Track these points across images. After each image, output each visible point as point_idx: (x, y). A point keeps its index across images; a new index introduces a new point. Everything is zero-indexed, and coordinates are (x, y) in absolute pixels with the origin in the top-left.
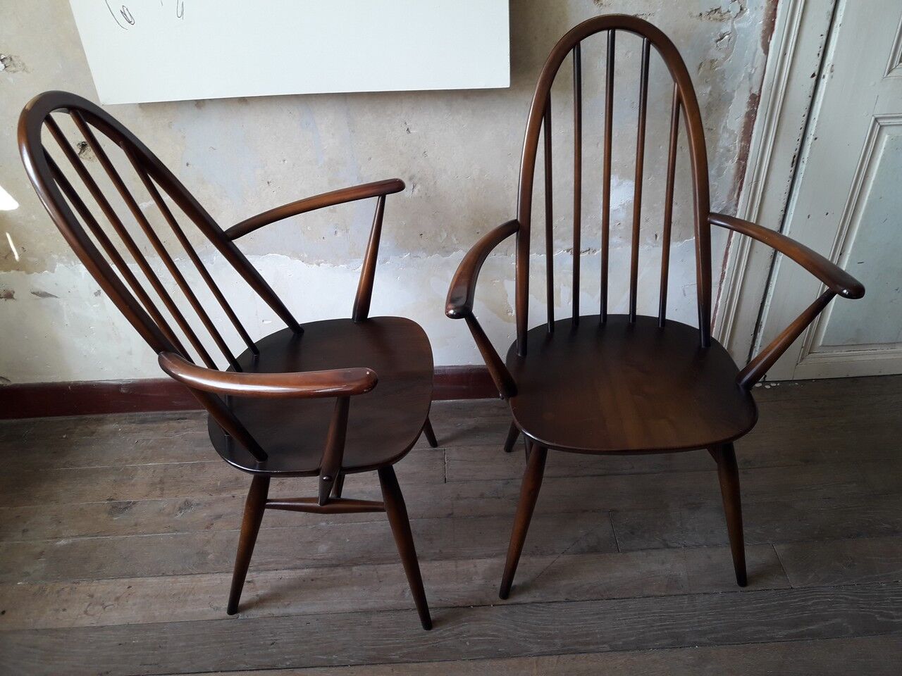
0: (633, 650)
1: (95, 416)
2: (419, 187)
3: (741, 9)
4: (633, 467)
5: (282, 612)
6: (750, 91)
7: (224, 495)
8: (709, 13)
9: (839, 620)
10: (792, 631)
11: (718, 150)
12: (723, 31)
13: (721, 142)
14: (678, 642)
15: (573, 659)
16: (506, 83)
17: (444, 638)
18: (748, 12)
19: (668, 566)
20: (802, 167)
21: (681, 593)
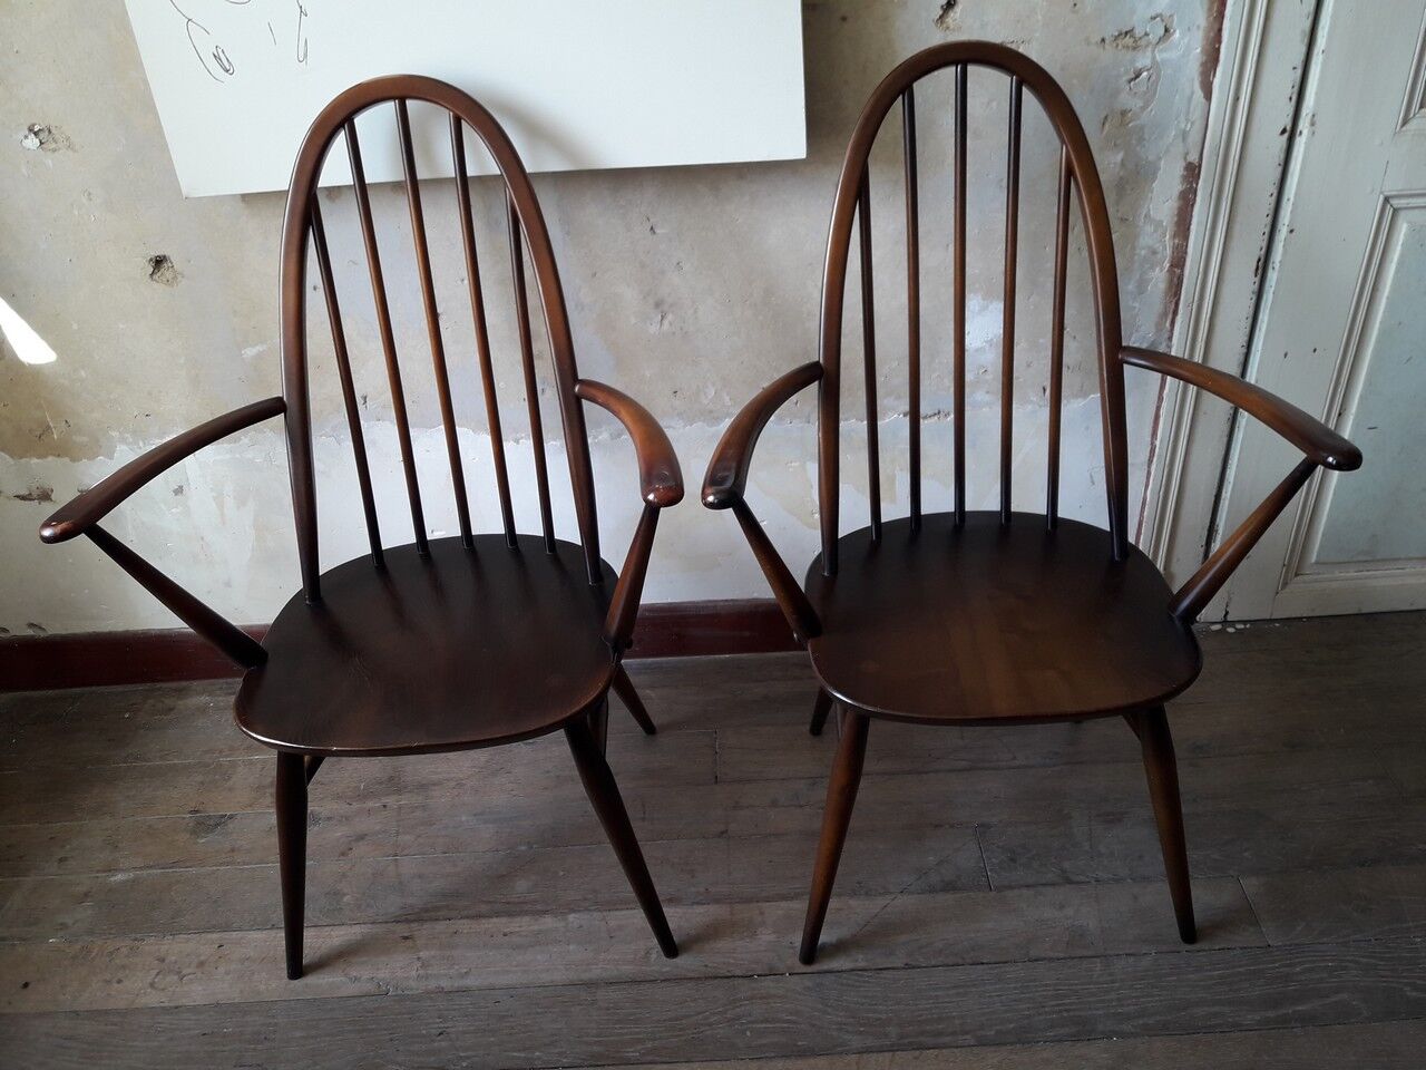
0: (1012, 1044)
1: (174, 685)
2: (670, 317)
3: (1166, 30)
4: (1014, 758)
5: (456, 985)
6: (1185, 158)
7: (370, 804)
8: (1116, 38)
9: (1345, 996)
10: (1271, 1014)
11: (1138, 251)
12: (1139, 65)
13: (1141, 238)
14: (1083, 1031)
15: (916, 1058)
16: (799, 151)
17: (710, 1025)
18: (1177, 35)
19: (1070, 911)
20: (1272, 276)
21: (1090, 953)
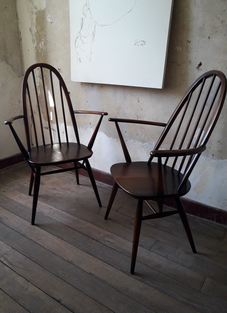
9: (208, 309)
15: (107, 265)
19: (161, 262)
21: (158, 270)
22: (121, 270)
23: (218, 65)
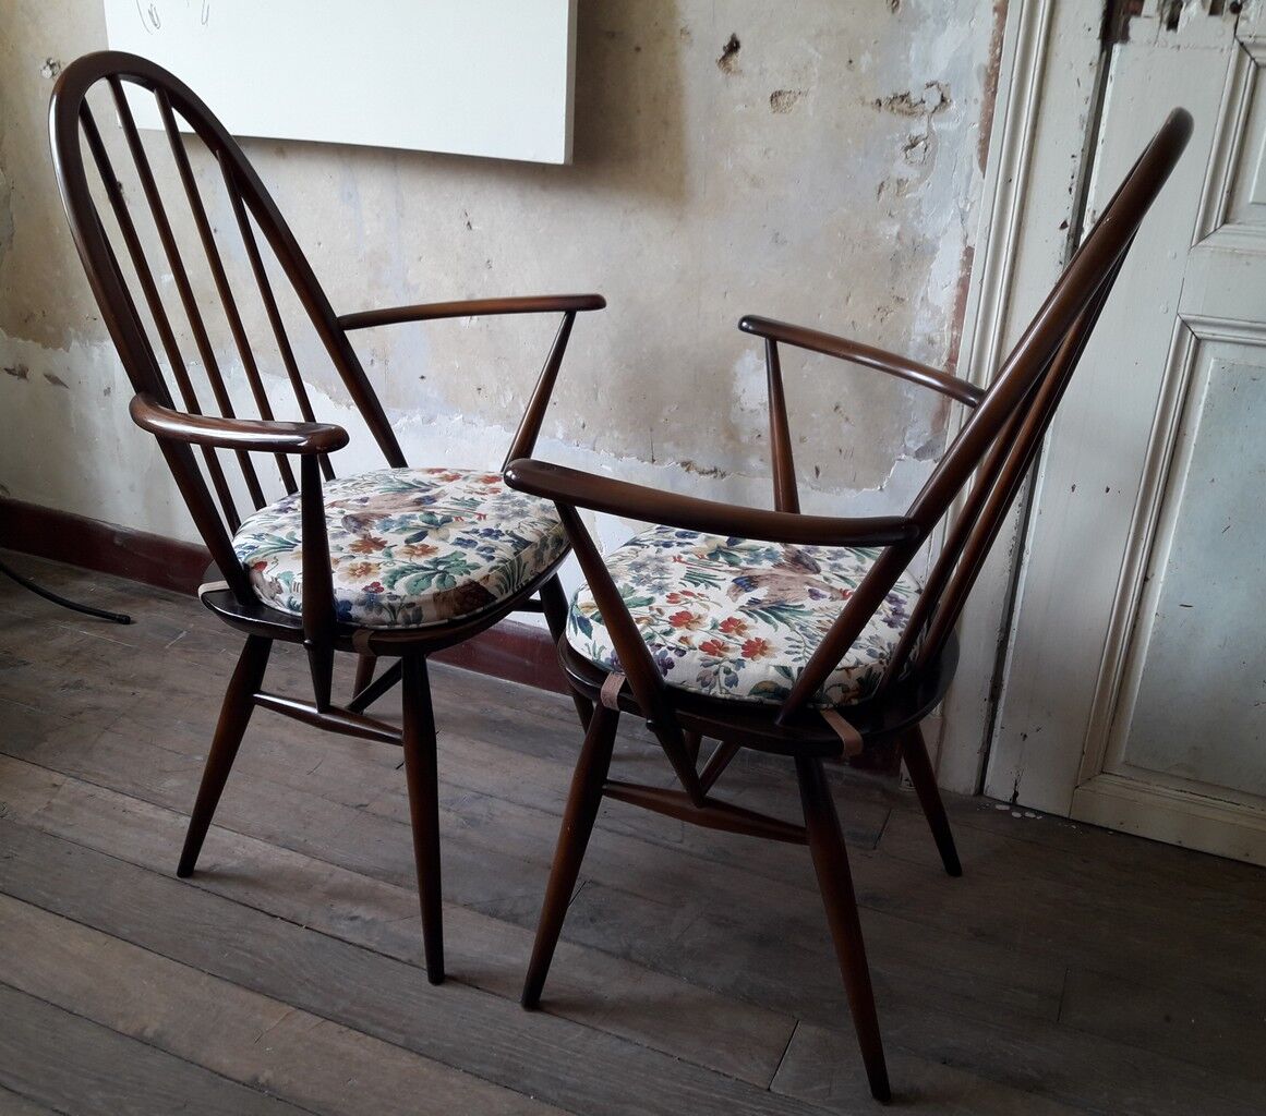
0: (433, 1059)
3: (943, 100)
5: (55, 830)
6: (965, 242)
8: (892, 101)
12: (915, 132)
13: (917, 322)
14: (509, 1078)
15: (340, 1033)
18: (954, 106)
22: (408, 1048)
23: (811, 50)
